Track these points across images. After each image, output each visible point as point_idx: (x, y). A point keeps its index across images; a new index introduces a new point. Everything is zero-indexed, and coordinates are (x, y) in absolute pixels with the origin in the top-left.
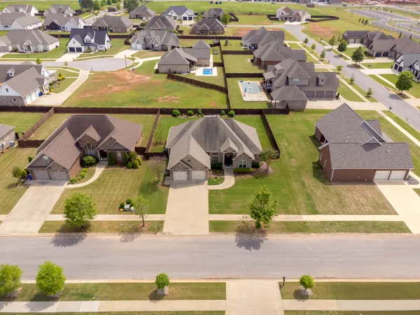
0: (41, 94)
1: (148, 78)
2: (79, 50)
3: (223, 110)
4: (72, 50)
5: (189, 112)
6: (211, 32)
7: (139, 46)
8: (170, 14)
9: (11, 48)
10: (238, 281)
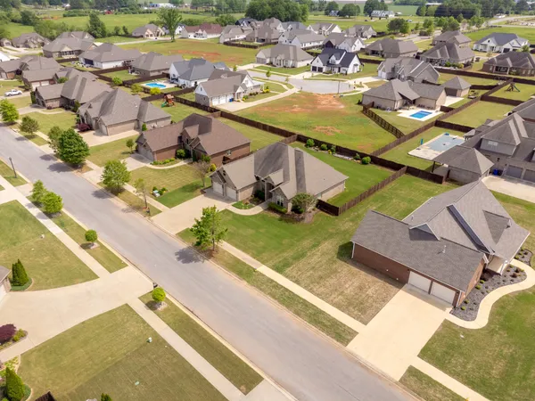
0: (232, 100)
1: (342, 107)
2: (320, 70)
3: (359, 153)
4: (314, 69)
5: (323, 145)
6: (514, 71)
7: (384, 75)
8: (486, 42)
9: (268, 61)
10: (139, 272)
